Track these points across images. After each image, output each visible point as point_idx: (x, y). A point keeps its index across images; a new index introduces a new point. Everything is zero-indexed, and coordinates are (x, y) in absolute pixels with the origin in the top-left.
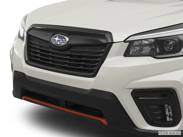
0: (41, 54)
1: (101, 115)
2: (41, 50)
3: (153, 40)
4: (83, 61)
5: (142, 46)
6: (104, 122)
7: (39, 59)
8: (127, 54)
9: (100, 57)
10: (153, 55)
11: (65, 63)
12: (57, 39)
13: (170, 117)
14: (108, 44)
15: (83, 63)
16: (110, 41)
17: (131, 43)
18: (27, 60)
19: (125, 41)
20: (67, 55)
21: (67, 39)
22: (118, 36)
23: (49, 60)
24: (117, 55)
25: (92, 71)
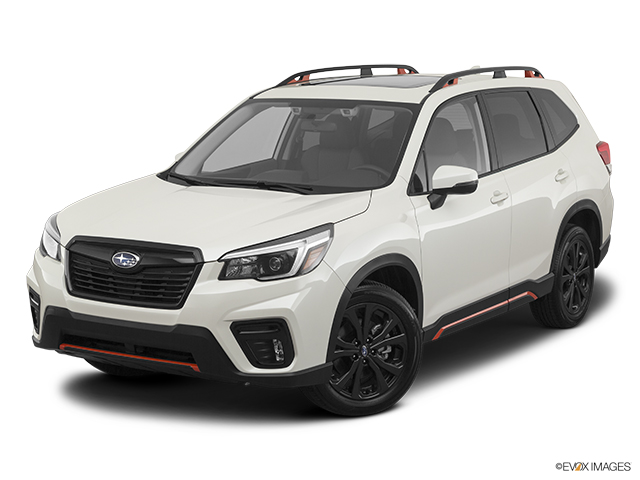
0: (94, 280)
1: (192, 361)
2: (93, 274)
3: (255, 258)
4: (162, 287)
5: (240, 265)
6: (195, 367)
7: (91, 287)
8: (222, 277)
9: (187, 282)
10: (256, 276)
11: (134, 292)
12: (121, 258)
13: (280, 356)
14: (195, 264)
15: (162, 290)
16: (199, 261)
17: (227, 262)
18: (71, 289)
19: (219, 260)
20: (138, 280)
21: (138, 259)
22: (211, 254)
23: (109, 288)
24: (210, 278)
25: (177, 301)
